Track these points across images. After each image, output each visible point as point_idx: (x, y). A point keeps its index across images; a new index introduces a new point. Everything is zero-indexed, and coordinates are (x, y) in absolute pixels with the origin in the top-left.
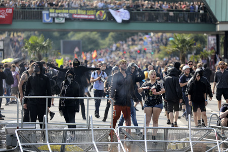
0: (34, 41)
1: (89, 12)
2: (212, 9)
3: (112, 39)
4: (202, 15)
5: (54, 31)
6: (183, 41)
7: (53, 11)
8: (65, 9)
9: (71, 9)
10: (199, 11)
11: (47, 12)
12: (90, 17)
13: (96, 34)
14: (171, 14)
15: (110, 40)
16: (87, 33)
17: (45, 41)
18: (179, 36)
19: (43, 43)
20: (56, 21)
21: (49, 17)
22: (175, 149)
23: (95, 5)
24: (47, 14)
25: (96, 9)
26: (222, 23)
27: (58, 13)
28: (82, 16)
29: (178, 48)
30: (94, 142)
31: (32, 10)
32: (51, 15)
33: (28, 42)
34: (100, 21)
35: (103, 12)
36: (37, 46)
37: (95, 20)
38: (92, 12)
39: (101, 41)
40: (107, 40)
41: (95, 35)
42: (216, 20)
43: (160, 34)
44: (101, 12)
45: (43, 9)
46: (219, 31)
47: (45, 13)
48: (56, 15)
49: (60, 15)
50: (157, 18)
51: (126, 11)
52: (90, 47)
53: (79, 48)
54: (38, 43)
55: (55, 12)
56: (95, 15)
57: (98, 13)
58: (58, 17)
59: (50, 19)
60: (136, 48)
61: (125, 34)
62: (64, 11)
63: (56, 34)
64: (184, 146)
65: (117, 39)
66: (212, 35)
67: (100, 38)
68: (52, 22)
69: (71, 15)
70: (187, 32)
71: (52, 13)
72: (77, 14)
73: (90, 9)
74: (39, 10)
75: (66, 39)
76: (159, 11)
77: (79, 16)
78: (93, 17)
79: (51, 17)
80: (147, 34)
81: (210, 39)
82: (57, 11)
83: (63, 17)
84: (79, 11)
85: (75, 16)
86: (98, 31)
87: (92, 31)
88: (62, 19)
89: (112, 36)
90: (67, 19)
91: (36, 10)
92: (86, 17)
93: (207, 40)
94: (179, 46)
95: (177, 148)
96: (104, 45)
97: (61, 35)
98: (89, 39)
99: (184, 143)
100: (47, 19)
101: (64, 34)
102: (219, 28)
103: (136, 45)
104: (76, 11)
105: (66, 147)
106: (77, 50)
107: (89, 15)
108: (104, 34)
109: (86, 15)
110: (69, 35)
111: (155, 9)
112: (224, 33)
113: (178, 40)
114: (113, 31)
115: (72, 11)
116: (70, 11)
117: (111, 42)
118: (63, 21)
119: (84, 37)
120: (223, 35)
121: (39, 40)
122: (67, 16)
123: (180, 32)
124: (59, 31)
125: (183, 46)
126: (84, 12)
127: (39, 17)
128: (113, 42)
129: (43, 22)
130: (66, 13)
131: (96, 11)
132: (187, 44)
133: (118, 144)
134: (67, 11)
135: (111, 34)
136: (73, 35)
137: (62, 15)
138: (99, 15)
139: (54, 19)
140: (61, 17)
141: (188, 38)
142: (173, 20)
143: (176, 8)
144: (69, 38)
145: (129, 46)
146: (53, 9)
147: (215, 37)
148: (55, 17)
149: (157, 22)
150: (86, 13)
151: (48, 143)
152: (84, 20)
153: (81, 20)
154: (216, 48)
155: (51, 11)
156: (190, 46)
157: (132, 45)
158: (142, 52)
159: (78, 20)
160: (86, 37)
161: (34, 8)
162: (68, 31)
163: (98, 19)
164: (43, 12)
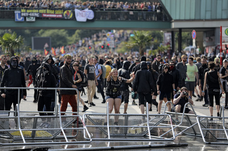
0: (7, 38)
1: (57, 12)
2: (168, 8)
3: (78, 36)
5: (26, 29)
6: (142, 37)
7: (25, 11)
8: (35, 9)
9: (41, 9)
10: (156, 11)
11: (19, 12)
12: (58, 16)
13: (64, 31)
14: (131, 13)
15: (76, 37)
16: (56, 31)
17: (17, 37)
18: (138, 33)
19: (16, 40)
20: (28, 20)
21: (21, 16)
22: (134, 133)
23: (62, 5)
24: (19, 14)
25: (64, 9)
26: (176, 21)
27: (29, 13)
28: (51, 16)
30: (61, 128)
31: (5, 10)
32: (23, 14)
33: (2, 39)
34: (67, 20)
35: (70, 11)
36: (10, 43)
37: (62, 19)
38: (60, 12)
39: (69, 38)
40: (74, 37)
41: (62, 33)
42: (171, 19)
43: (121, 31)
44: (68, 12)
45: (15, 9)
46: (174, 29)
47: (17, 12)
48: (27, 14)
49: (30, 14)
50: (119, 17)
51: (91, 11)
52: (58, 43)
53: (49, 44)
54: (11, 40)
55: (26, 12)
56: (63, 15)
57: (66, 12)
58: (29, 16)
59: (22, 18)
60: (101, 44)
61: (90, 31)
62: (34, 11)
63: (27, 32)
64: (142, 130)
65: (82, 36)
66: (168, 32)
67: (67, 35)
68: (24, 21)
69: (41, 14)
70: (146, 29)
71: (24, 13)
72: (46, 14)
73: (58, 9)
74: (12, 10)
75: (37, 36)
76: (120, 10)
77: (48, 16)
78: (61, 16)
79: (23, 16)
80: (110, 31)
81: (166, 36)
82: (28, 11)
83: (34, 17)
84: (48, 11)
85: (45, 15)
86: (66, 29)
87: (60, 28)
88: (32, 18)
89: (79, 33)
90: (37, 18)
91: (9, 10)
92: (55, 16)
93: (163, 36)
94: (139, 42)
95: (136, 132)
96: (71, 41)
97: (32, 32)
98: (58, 36)
99: (142, 128)
100: (19, 18)
101: (35, 32)
102: (174, 25)
103: (100, 41)
104: (45, 10)
105: (37, 132)
106: (46, 45)
107: (57, 14)
108: (71, 32)
109: (55, 14)
110: (40, 32)
111: (117, 9)
112: (178, 30)
113: (138, 37)
114: (79, 29)
115: (41, 11)
116: (40, 11)
117: (77, 39)
118: (34, 20)
119: (53, 34)
120: (177, 31)
121: (12, 37)
122: (37, 15)
123: (140, 29)
124: (30, 29)
125: (142, 42)
126: (53, 12)
127: (11, 16)
128: (80, 38)
130: (37, 13)
131: (64, 11)
132: (146, 40)
133: (83, 129)
134: (37, 11)
135: (78, 31)
136: (42, 33)
137: (33, 15)
138: (66, 14)
139: (25, 18)
141: (146, 34)
142: (134, 18)
143: (135, 8)
144: (39, 35)
145: (93, 42)
146: (25, 9)
147: (170, 34)
148: (26, 16)
149: (118, 21)
150: (55, 12)
151: (20, 129)
152: (53, 19)
153: (50, 19)
154: (171, 43)
155: (22, 11)
156: (148, 42)
157: (97, 41)
158: (106, 47)
159: (47, 19)
160: (55, 34)
161: (7, 9)
162: (39, 29)
163: (66, 18)
164: (15, 12)
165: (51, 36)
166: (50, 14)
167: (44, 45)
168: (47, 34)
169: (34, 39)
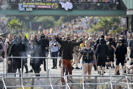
0: (13, 23)
1: (47, 4)
2: (124, 1)
4: (118, 5)
5: (26, 16)
6: (106, 21)
7: (25, 3)
10: (116, 3)
11: (22, 4)
12: (48, 7)
13: (52, 18)
14: (99, 4)
15: (60, 22)
16: (46, 17)
17: (20, 22)
18: (103, 19)
19: (19, 24)
20: (27, 10)
21: (23, 7)
24: (21, 5)
25: (52, 2)
26: (130, 10)
27: (28, 5)
29: (103, 26)
30: (51, 85)
31: (12, 3)
32: (24, 6)
33: (10, 23)
34: (54, 9)
35: (56, 4)
36: (16, 26)
37: (51, 9)
38: (49, 4)
39: (55, 22)
40: (59, 22)
41: (51, 19)
42: (126, 8)
43: (92, 17)
44: (55, 4)
45: (19, 2)
46: (128, 15)
48: (27, 6)
49: (29, 6)
50: (90, 7)
51: (70, 3)
52: (48, 26)
54: (16, 24)
55: (26, 4)
56: (51, 6)
57: (53, 4)
58: (28, 7)
59: (23, 8)
60: (77, 26)
61: (70, 17)
62: (32, 4)
63: (27, 18)
64: (107, 87)
65: (65, 21)
66: (124, 17)
67: (54, 20)
68: (24, 10)
69: (36, 6)
70: (108, 16)
72: (40, 5)
73: (48, 2)
74: (17, 3)
75: (34, 21)
76: (91, 3)
77: (41, 7)
78: (50, 7)
79: (24, 7)
80: (83, 17)
81: (123, 20)
82: (28, 4)
83: (31, 8)
84: (41, 4)
85: (39, 7)
86: (53, 16)
87: (49, 16)
88: (30, 8)
89: (62, 19)
90: (34, 9)
91: (14, 3)
92: (46, 7)
93: (121, 20)
94: (104, 25)
95: (103, 88)
96: (57, 24)
97: (30, 18)
98: (48, 21)
99: (107, 85)
100: (22, 8)
101: (32, 18)
102: (128, 13)
103: (77, 24)
104: (39, 3)
105: (34, 88)
106: (40, 27)
107: (47, 6)
108: (57, 18)
109: (46, 6)
110: (35, 18)
111: (88, 2)
112: (131, 16)
113: (103, 21)
116: (36, 3)
117: (61, 23)
118: (31, 10)
121: (17, 22)
122: (34, 6)
123: (104, 16)
124: (29, 16)
125: (106, 24)
126: (44, 4)
127: (16, 7)
128: (63, 22)
129: (19, 10)
130: (33, 5)
131: (52, 4)
132: (108, 23)
133: (66, 86)
134: (34, 3)
135: (61, 17)
136: (37, 19)
137: (31, 6)
138: (53, 6)
140: (30, 7)
141: (109, 19)
142: (100, 8)
143: (101, 1)
144: (35, 20)
145: (72, 25)
146: (25, 2)
147: (126, 19)
148: (26, 7)
149: (89, 10)
150: (46, 4)
151: (22, 86)
152: (44, 9)
153: (42, 9)
154: (126, 25)
155: (24, 3)
156: (110, 25)
157: (74, 24)
158: (81, 29)
159: (41, 9)
160: (46, 20)
161: (13, 2)
162: (35, 16)
163: (53, 9)
164: (19, 4)
165: (43, 21)
166: (42, 6)
167: (39, 27)
168: (41, 19)
169: (32, 23)
